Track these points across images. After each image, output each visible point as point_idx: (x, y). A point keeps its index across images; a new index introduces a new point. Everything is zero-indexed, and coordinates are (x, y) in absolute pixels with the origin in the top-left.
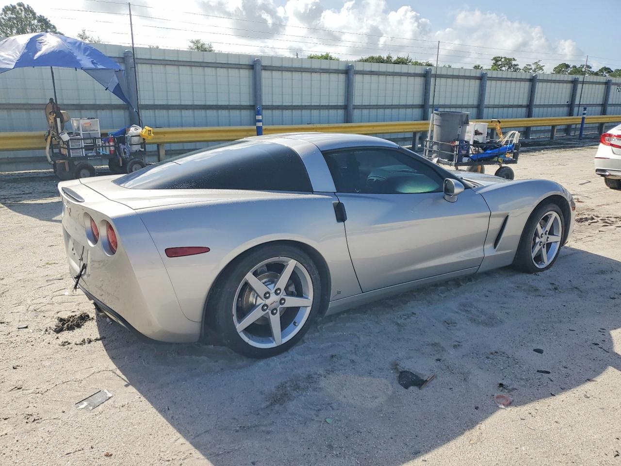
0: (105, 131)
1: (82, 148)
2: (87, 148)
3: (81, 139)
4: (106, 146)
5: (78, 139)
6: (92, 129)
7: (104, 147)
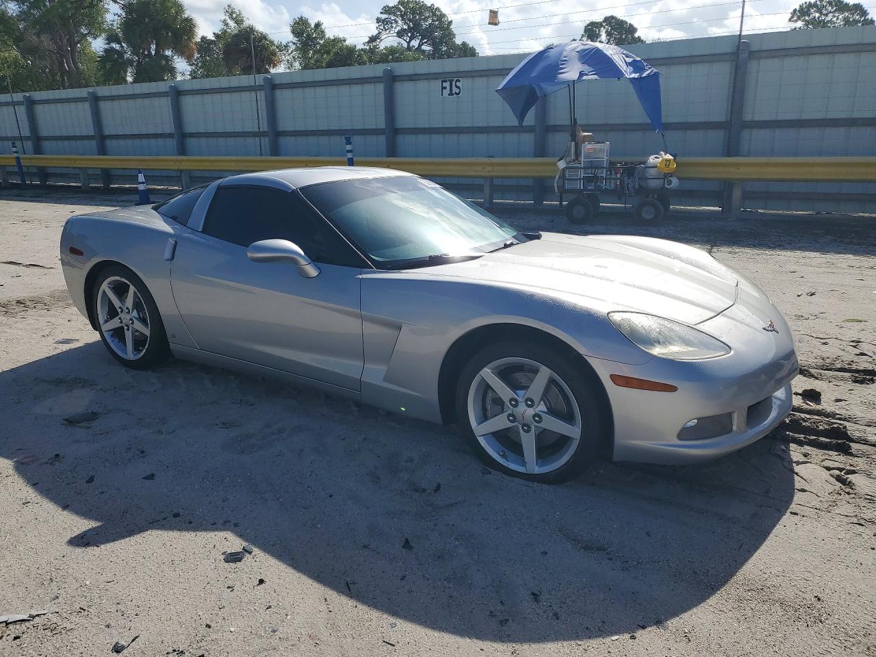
0: (614, 159)
1: (580, 179)
2: (588, 180)
3: (581, 168)
4: (611, 179)
5: (577, 168)
6: (596, 156)
7: (609, 179)
